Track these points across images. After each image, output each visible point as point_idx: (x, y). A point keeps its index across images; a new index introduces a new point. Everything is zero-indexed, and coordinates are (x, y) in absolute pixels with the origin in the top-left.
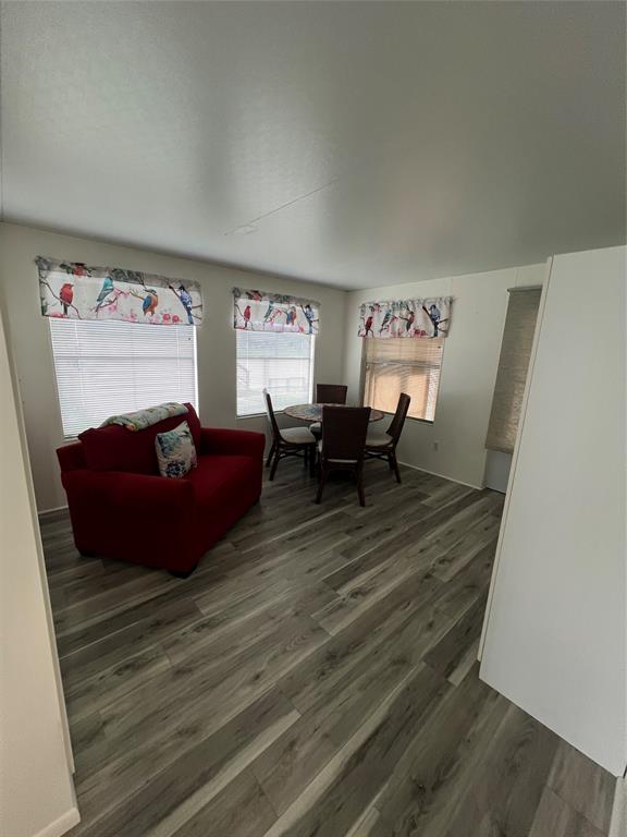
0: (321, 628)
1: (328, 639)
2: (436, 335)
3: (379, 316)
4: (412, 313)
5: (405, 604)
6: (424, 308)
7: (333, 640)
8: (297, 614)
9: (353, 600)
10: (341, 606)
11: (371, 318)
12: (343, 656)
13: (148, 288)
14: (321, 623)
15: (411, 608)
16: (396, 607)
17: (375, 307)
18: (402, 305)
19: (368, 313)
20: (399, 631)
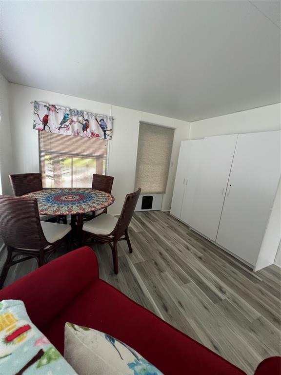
2: (105, 138)
3: (56, 117)
4: (87, 120)
6: (96, 119)
11: (47, 116)
17: (52, 108)
18: (78, 113)
19: (43, 112)
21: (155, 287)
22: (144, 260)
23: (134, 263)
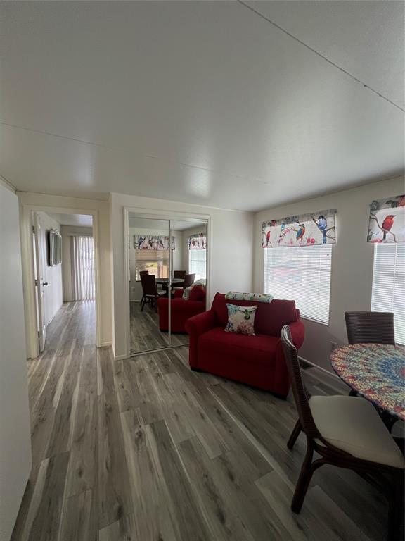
0: (128, 410)
1: (120, 411)
5: (109, 465)
7: (118, 413)
8: (144, 403)
9: (137, 431)
10: (136, 423)
12: (107, 415)
13: (301, 223)
14: (132, 411)
15: (103, 469)
16: (112, 456)
20: (95, 449)
21: (230, 431)
22: (257, 482)
23: (272, 472)
